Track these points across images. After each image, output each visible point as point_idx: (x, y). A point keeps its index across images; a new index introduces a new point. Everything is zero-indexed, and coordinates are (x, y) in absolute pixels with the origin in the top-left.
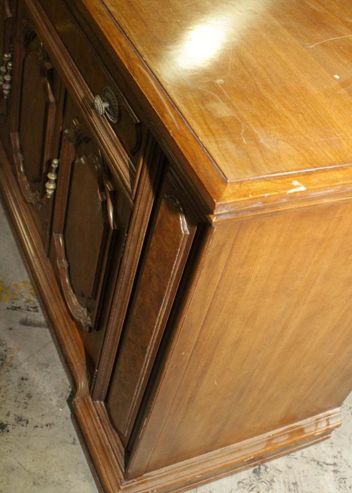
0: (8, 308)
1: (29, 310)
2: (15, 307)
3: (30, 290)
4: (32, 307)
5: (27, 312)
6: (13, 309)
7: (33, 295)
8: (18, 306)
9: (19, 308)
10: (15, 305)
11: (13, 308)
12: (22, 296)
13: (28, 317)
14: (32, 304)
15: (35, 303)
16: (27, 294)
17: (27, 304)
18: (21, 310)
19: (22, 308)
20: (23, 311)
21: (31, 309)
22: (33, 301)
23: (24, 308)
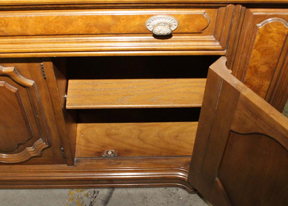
1: (95, 197)
4: (93, 195)
5: (96, 198)
7: (83, 191)
9: (91, 203)
10: (88, 205)
12: (82, 198)
13: (101, 199)
14: (91, 193)
15: (90, 191)
16: (80, 195)
17: (90, 196)
18: (94, 202)
19: (92, 201)
20: (95, 200)
21: (95, 195)
22: (89, 192)
23: (92, 200)
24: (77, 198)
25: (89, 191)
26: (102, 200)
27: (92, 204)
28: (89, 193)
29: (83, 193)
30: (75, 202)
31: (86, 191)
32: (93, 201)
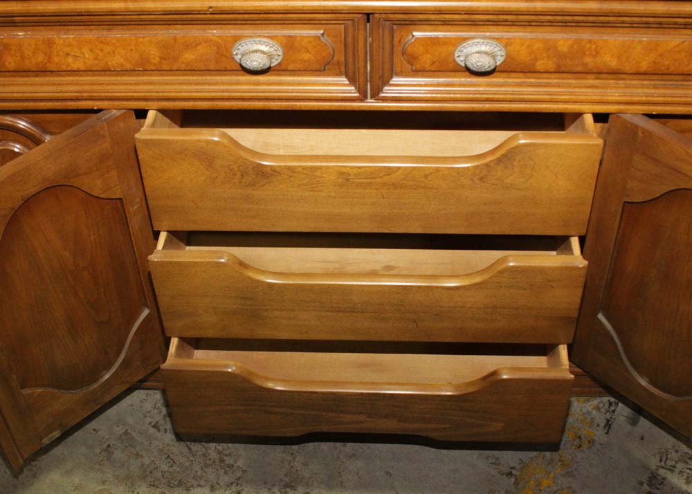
0: (607, 433)
1: (614, 411)
2: (606, 425)
3: (579, 402)
4: (609, 407)
5: (615, 414)
6: (609, 428)
7: (588, 401)
8: (605, 422)
9: (608, 421)
10: (602, 425)
11: (607, 427)
12: (589, 413)
13: (624, 414)
14: (604, 405)
15: (602, 402)
16: (585, 407)
17: (602, 410)
18: (612, 420)
19: (609, 418)
20: (613, 417)
21: (612, 408)
22: (599, 403)
23: (608, 416)
24: (580, 413)
25: (599, 401)
26: (626, 417)
27: (610, 423)
28: (601, 405)
29: (589, 404)
30: (577, 420)
31: (595, 402)
32: (611, 418)
